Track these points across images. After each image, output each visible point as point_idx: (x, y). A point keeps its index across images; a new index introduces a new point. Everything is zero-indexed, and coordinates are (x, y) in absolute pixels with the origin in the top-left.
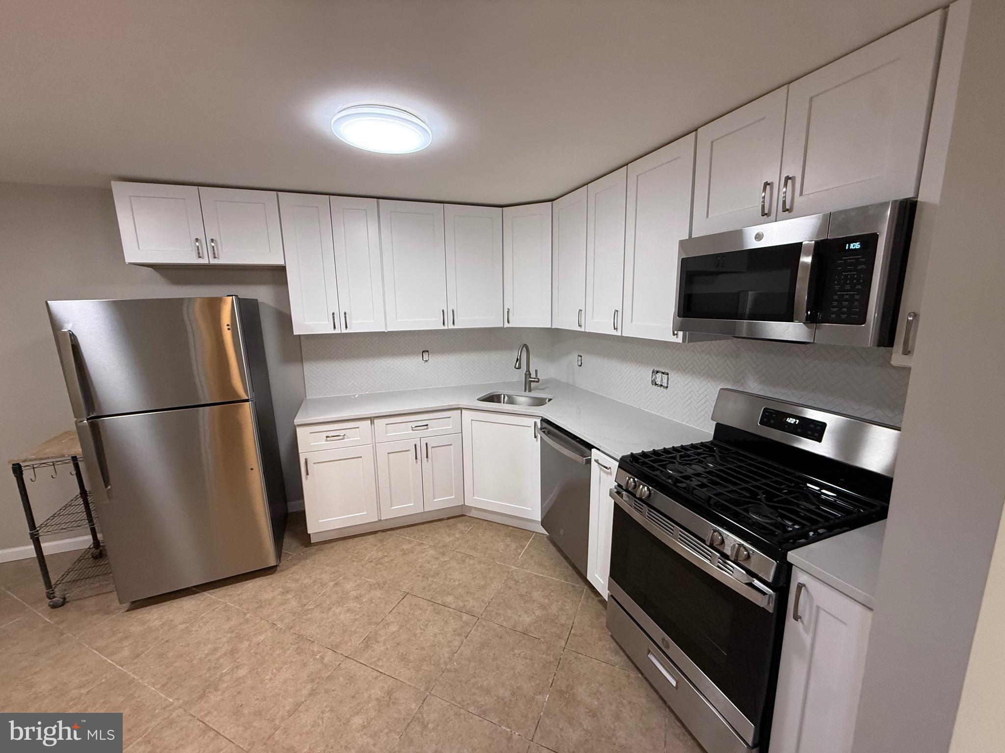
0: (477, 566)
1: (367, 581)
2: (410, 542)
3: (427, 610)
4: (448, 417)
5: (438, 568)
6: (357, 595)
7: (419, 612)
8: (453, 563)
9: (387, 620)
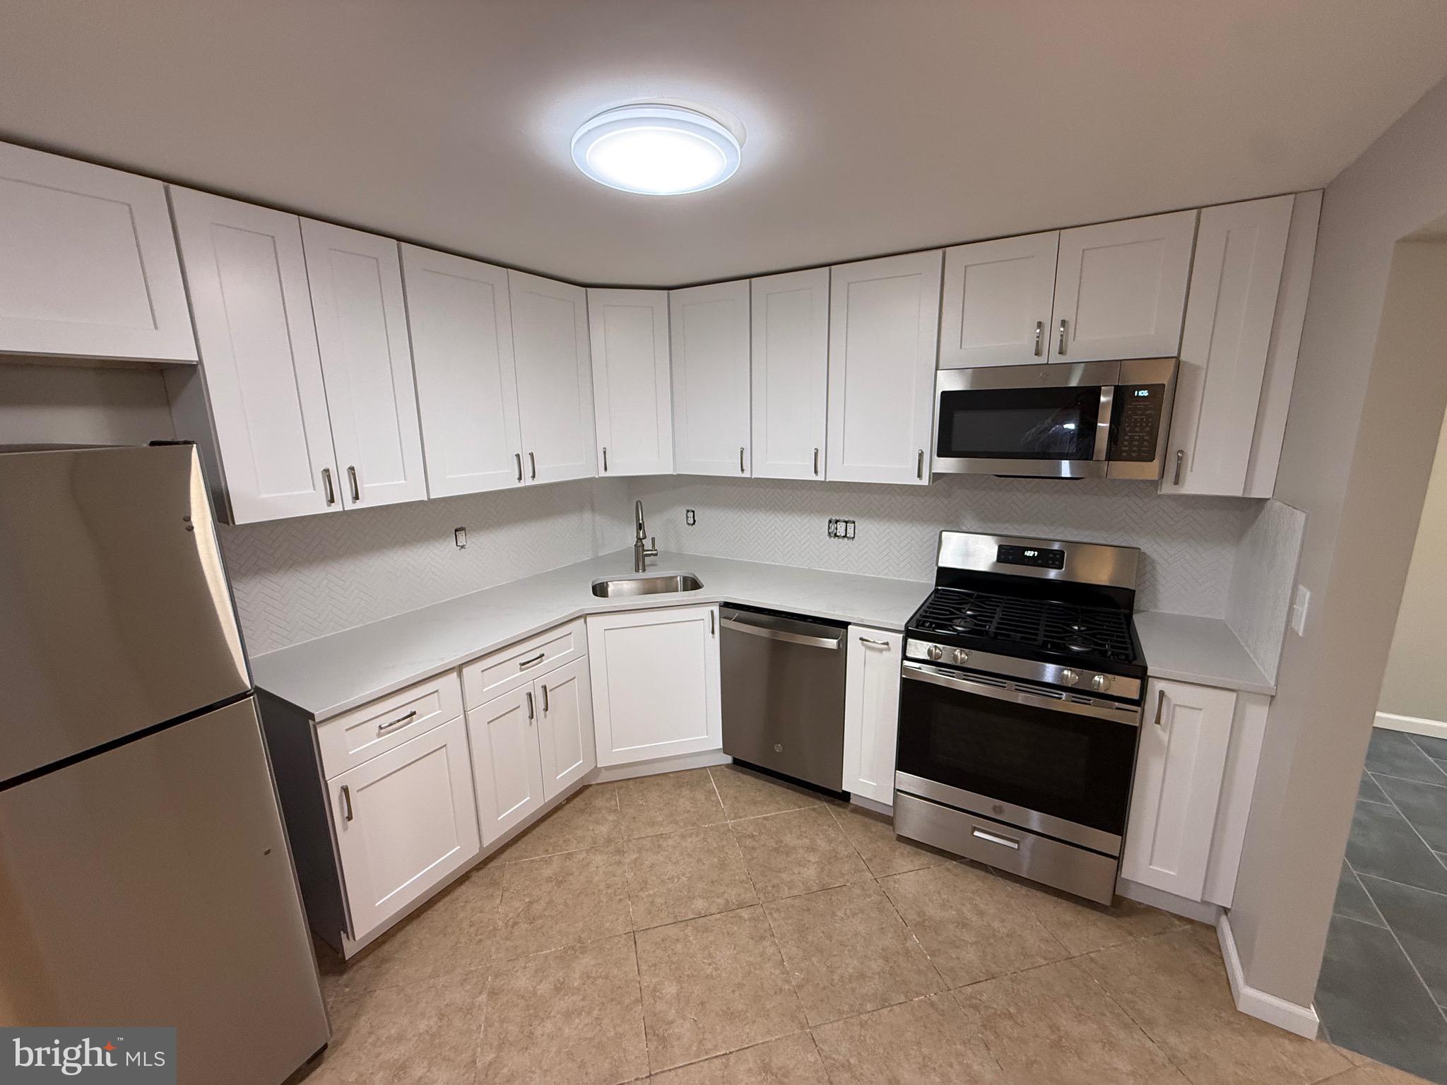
0: (684, 844)
1: (546, 957)
2: (548, 862)
3: (687, 936)
4: (568, 635)
5: (635, 874)
6: (555, 985)
7: (679, 947)
8: (650, 858)
9: (648, 986)
